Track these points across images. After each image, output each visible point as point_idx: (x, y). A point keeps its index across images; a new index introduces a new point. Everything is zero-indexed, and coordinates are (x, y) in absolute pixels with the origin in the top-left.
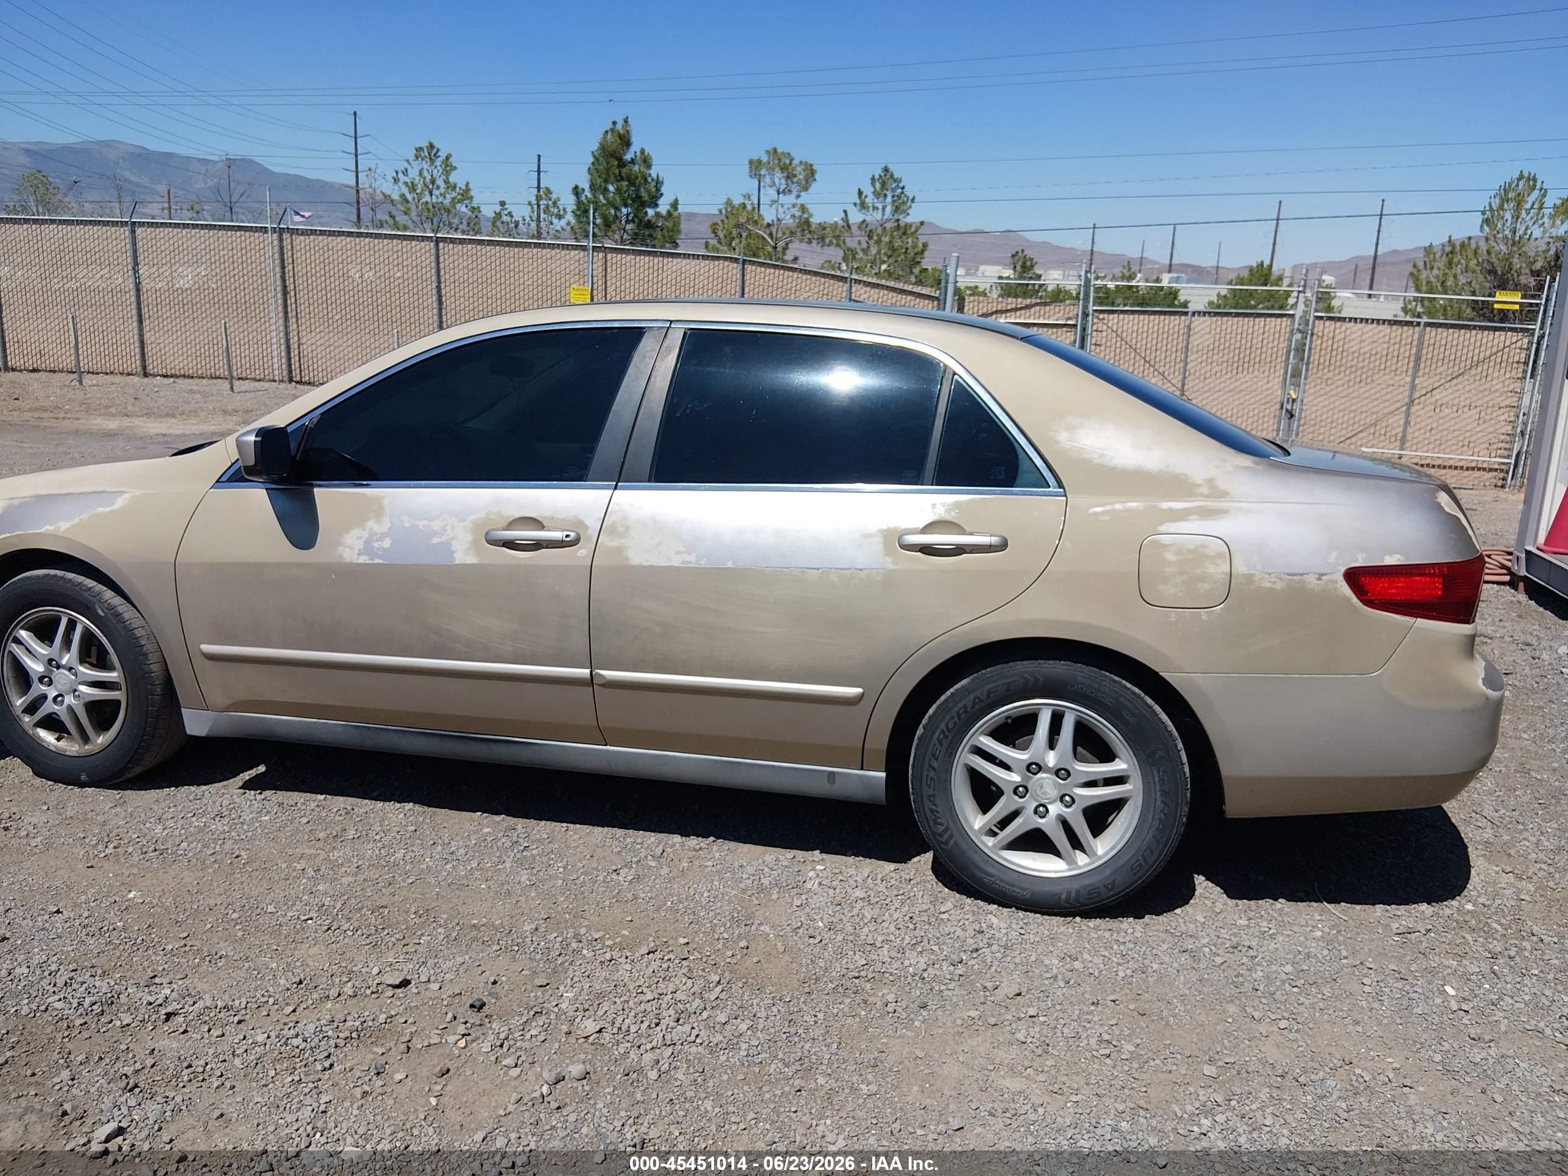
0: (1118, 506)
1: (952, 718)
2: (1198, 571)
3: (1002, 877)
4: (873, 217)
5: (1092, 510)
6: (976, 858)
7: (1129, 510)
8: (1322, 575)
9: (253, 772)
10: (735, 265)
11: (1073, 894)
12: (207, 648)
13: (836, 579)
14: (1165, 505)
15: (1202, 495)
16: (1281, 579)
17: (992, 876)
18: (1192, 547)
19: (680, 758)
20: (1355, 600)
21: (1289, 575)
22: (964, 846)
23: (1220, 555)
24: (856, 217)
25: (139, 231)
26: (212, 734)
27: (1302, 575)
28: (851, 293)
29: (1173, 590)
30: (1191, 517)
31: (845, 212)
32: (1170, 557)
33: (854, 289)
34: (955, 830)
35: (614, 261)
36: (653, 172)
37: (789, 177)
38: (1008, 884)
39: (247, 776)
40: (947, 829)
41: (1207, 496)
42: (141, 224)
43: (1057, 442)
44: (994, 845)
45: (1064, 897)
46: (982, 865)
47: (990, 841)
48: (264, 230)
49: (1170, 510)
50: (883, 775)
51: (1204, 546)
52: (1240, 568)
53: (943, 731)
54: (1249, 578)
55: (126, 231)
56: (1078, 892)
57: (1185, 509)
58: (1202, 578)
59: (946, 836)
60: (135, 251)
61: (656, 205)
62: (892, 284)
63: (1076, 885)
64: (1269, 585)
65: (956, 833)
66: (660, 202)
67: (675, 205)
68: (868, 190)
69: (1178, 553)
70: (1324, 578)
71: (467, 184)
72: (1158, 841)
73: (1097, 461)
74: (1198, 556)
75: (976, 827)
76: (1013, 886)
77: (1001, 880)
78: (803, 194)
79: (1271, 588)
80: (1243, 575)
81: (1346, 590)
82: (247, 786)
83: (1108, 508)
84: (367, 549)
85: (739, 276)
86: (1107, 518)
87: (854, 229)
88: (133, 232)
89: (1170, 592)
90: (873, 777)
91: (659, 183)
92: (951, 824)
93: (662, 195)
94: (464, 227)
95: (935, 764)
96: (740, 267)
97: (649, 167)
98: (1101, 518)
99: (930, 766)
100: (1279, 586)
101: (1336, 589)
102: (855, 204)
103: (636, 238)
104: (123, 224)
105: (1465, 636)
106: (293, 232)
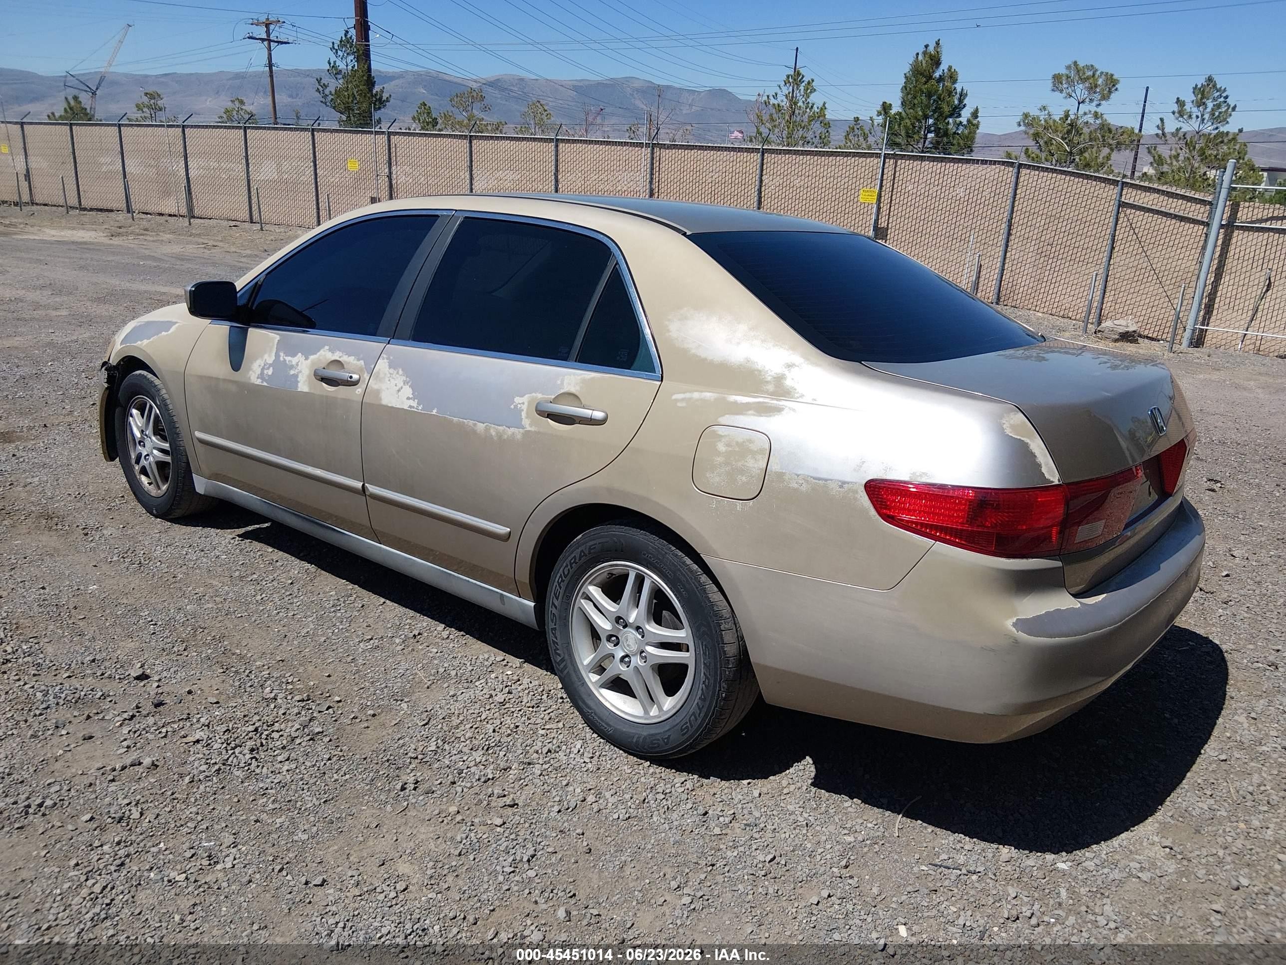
0: (696, 395)
1: (567, 566)
2: (740, 464)
3: (597, 711)
4: (1190, 127)
5: (674, 397)
6: (582, 690)
7: (704, 401)
8: (844, 483)
9: (250, 528)
10: (1011, 169)
11: (641, 740)
12: (198, 434)
13: (494, 434)
14: (733, 398)
15: (767, 392)
16: (807, 481)
17: (591, 709)
18: (740, 440)
19: (418, 562)
20: (873, 512)
21: (814, 478)
22: (574, 678)
23: (761, 451)
24: (1171, 126)
25: (561, 145)
26: (207, 494)
27: (826, 480)
28: (1121, 195)
29: (717, 479)
30: (750, 412)
31: (1162, 120)
32: (721, 447)
33: (1124, 192)
34: (569, 661)
35: (903, 166)
36: (958, 87)
37: (1092, 89)
38: (599, 718)
39: (242, 531)
40: (563, 660)
41: (772, 394)
42: (563, 141)
43: (669, 331)
44: (596, 682)
45: (634, 740)
46: (584, 697)
47: (594, 678)
48: (640, 145)
49: (735, 403)
50: (532, 604)
51: (750, 441)
52: (774, 466)
53: (561, 576)
54: (780, 476)
55: (552, 145)
56: (645, 738)
57: (748, 403)
58: (742, 471)
59: (562, 666)
60: (557, 161)
61: (959, 116)
62: (1164, 188)
63: (645, 733)
64: (796, 486)
65: (569, 665)
66: (963, 113)
67: (975, 114)
68: (1189, 97)
69: (728, 445)
70: (846, 486)
71: (824, 104)
72: (700, 709)
73: (693, 351)
74: (743, 450)
75: (586, 662)
76: (601, 720)
77: (595, 714)
78: (1103, 102)
79: (795, 490)
80: (776, 473)
81: (865, 500)
82: (244, 536)
83: (688, 395)
84: (261, 376)
85: (1014, 179)
86: (684, 404)
87: (1169, 136)
88: (557, 146)
89: (715, 479)
90: (526, 605)
91: (963, 95)
92: (567, 657)
93: (965, 106)
94: (816, 141)
95: (556, 603)
96: (1016, 170)
97: (955, 81)
98: (679, 404)
99: (553, 603)
100: (804, 488)
101: (855, 499)
102: (1174, 113)
103: (936, 146)
104: (551, 140)
105: (993, 569)
106: (663, 146)
